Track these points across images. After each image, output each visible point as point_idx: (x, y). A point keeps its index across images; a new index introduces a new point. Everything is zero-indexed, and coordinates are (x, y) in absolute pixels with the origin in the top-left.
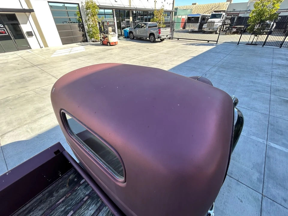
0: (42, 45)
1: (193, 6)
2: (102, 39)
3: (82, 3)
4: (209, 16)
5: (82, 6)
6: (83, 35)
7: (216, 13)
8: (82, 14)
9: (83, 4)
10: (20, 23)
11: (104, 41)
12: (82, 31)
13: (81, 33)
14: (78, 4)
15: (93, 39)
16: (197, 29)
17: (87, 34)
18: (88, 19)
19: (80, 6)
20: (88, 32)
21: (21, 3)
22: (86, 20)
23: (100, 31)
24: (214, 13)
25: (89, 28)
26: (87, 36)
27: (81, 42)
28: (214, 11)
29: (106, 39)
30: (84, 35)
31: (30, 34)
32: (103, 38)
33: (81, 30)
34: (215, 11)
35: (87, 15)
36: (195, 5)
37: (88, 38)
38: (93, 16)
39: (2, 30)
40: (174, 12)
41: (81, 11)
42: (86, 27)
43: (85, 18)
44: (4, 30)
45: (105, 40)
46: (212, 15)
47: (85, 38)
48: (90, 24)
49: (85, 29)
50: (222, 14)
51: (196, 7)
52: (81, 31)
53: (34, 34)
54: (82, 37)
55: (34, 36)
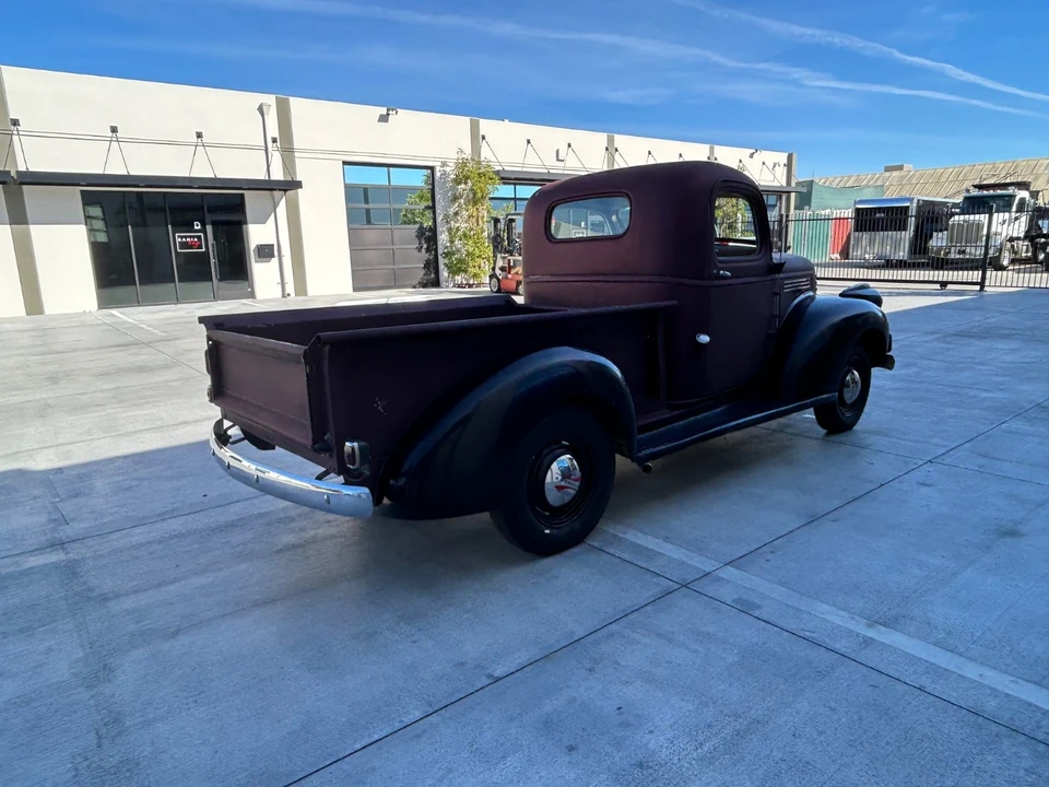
0: (290, 288)
1: (888, 174)
2: (498, 272)
3: (444, 164)
4: (955, 205)
5: (444, 174)
6: (427, 265)
7: (985, 192)
8: (438, 197)
9: (448, 169)
10: (249, 219)
11: (506, 278)
12: (428, 250)
13: (424, 255)
14: (432, 169)
15: (459, 279)
16: (903, 254)
17: (441, 261)
18: (456, 214)
19: (438, 174)
20: (447, 255)
21: (268, 166)
22: (446, 216)
23: (495, 247)
24: (975, 192)
25: (452, 242)
26: (441, 267)
27: (414, 287)
28: (975, 186)
29: (513, 271)
30: (432, 266)
31: (266, 252)
32: (502, 269)
33: (425, 246)
34: (980, 187)
35: (455, 199)
36: (895, 173)
37: (444, 273)
38: (475, 203)
39: (194, 237)
40: (793, 195)
41: (437, 189)
42: (443, 238)
43: (446, 208)
44: (199, 237)
45: (510, 276)
46: (966, 199)
47: (433, 276)
48: (458, 229)
49: (439, 243)
50: (1013, 196)
51: (903, 178)
52: (423, 250)
53: (276, 253)
54: (423, 272)
55: (275, 261)
